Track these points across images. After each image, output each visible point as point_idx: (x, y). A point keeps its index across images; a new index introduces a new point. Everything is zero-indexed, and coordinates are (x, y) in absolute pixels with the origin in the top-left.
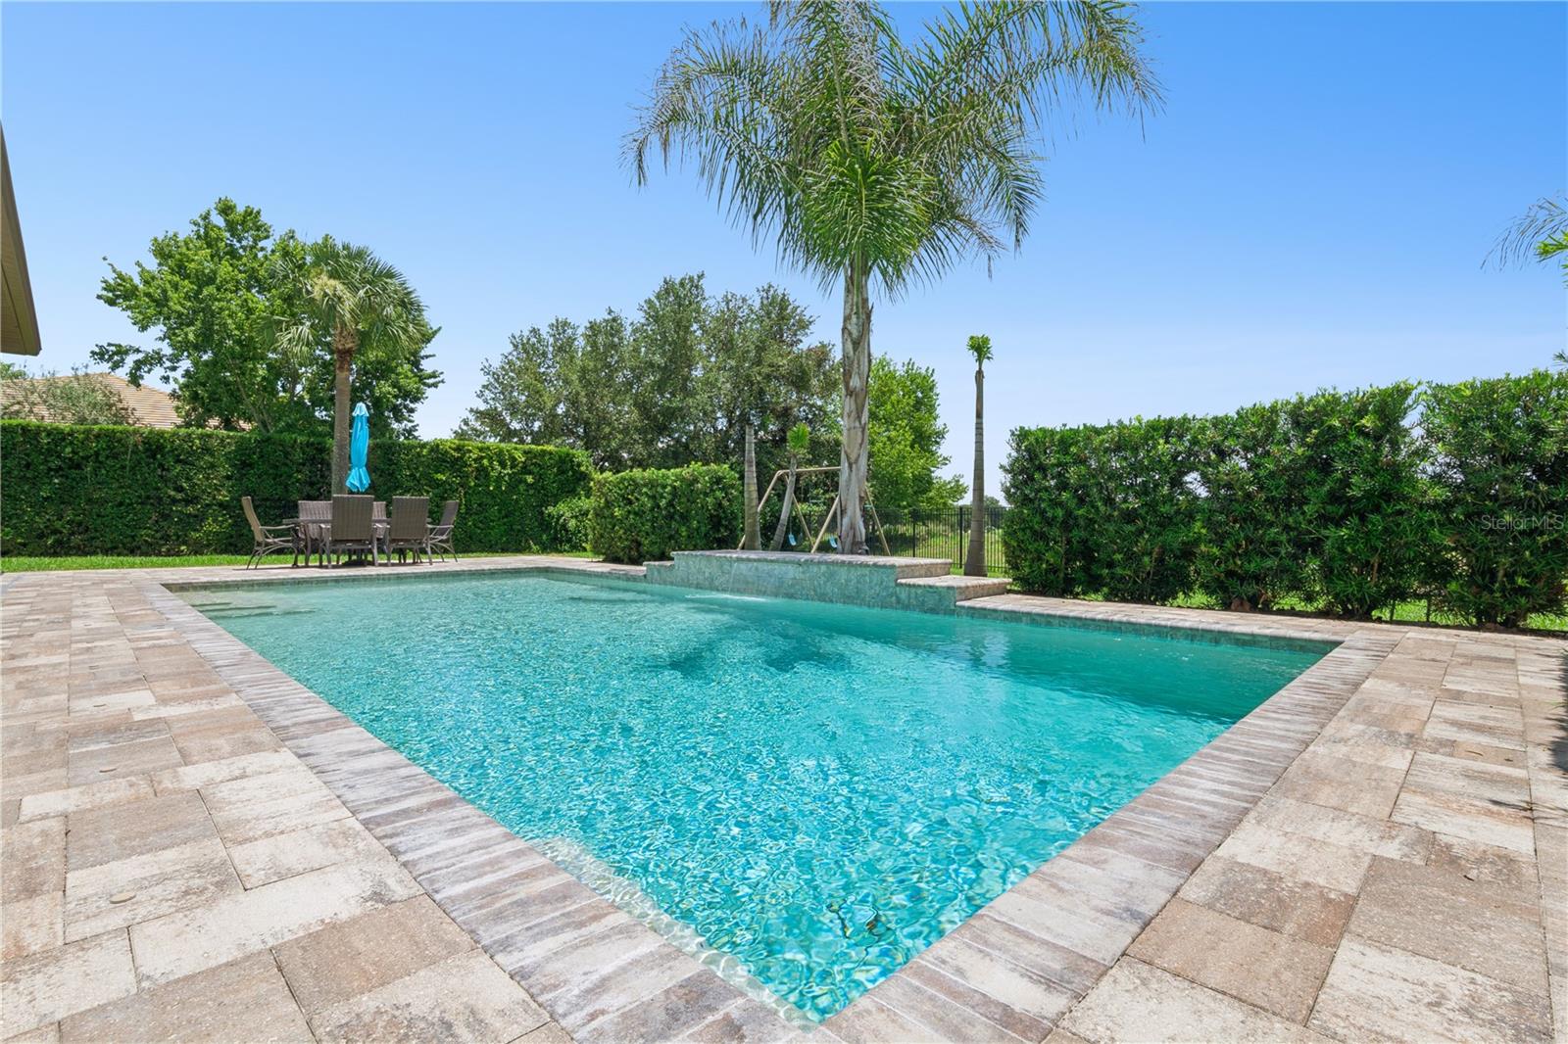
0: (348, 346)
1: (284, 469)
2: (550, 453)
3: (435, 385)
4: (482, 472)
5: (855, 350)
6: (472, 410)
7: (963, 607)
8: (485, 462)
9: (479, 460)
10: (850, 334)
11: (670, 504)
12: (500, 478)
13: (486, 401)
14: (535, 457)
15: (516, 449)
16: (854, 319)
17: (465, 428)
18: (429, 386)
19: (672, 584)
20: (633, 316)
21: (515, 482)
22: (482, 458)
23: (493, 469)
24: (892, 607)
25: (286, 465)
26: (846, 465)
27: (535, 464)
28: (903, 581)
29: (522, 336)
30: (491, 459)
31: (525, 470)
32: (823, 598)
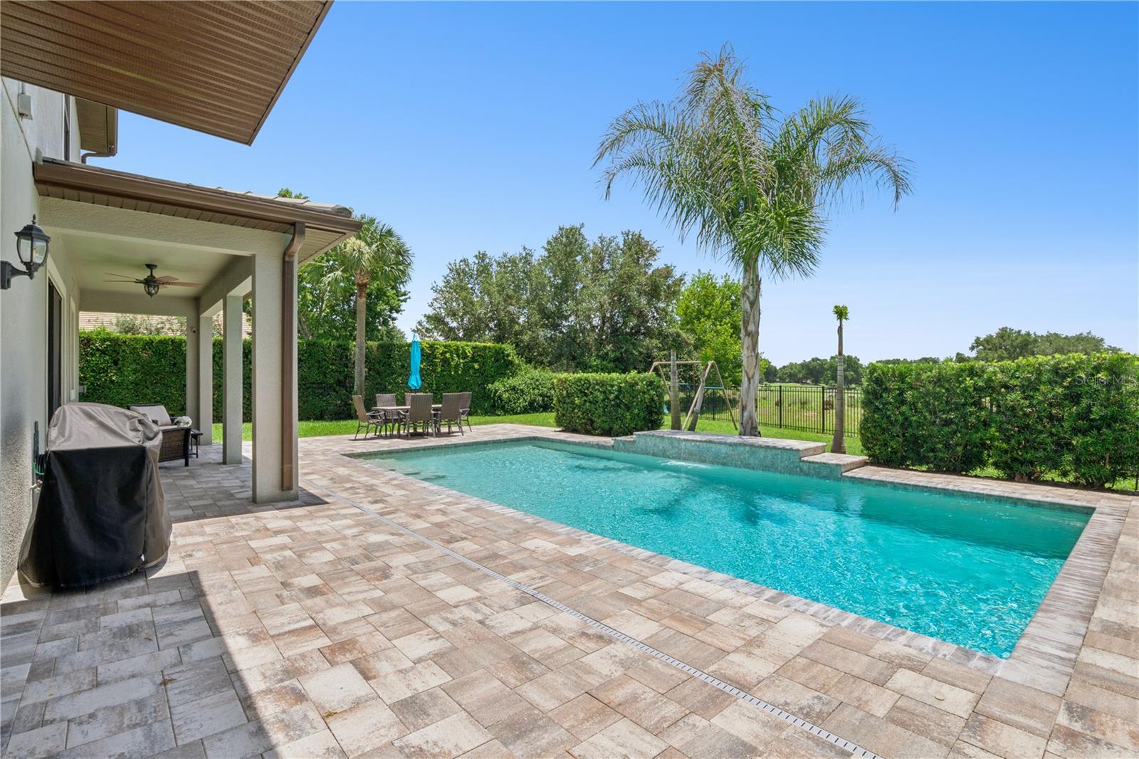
0: (365, 281)
1: (324, 363)
2: (489, 348)
3: (405, 301)
4: (446, 362)
5: (751, 308)
6: (425, 316)
7: (847, 477)
8: (448, 355)
9: (443, 353)
10: (748, 298)
11: (617, 397)
12: (457, 366)
13: (434, 309)
14: (480, 351)
15: (467, 346)
16: (751, 288)
17: (419, 327)
18: (402, 301)
19: (634, 452)
20: (539, 254)
21: (467, 368)
22: (446, 352)
23: (453, 360)
24: (797, 474)
25: (325, 360)
26: (746, 379)
27: (479, 355)
28: (805, 459)
29: (455, 264)
30: (451, 353)
31: (474, 360)
32: (747, 466)
